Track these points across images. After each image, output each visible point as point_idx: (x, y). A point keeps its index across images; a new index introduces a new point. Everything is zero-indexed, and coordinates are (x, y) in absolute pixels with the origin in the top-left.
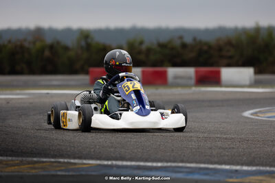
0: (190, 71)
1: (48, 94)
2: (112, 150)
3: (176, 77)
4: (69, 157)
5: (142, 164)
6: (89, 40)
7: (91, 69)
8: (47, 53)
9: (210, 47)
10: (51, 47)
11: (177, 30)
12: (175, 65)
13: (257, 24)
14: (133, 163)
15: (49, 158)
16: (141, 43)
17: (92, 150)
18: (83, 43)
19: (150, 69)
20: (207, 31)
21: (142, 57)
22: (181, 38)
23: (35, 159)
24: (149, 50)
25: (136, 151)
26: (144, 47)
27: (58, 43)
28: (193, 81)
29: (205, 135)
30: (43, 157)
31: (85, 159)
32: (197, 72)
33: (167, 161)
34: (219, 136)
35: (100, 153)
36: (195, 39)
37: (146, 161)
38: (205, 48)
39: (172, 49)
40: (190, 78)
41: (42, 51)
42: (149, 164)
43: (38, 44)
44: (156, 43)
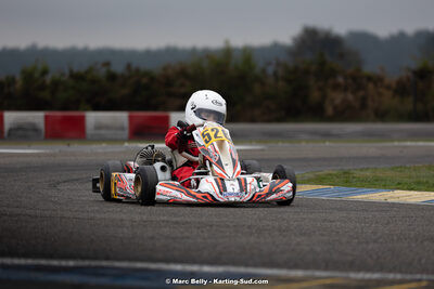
0: (122, 117)
3: (98, 127)
5: (43, 262)
9: (153, 79)
11: (100, 52)
12: (97, 108)
13: (227, 42)
14: (30, 261)
16: (45, 72)
19: (58, 114)
20: (148, 53)
21: (46, 95)
22: (107, 64)
24: (56, 84)
26: (48, 79)
28: (126, 133)
29: (145, 217)
32: (131, 118)
33: (83, 258)
34: (165, 218)
36: (129, 66)
37: (51, 257)
38: (145, 80)
39: (94, 81)
40: (122, 128)
42: (55, 263)
44: (67, 72)
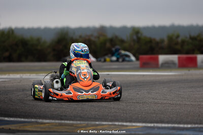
1: (108, 74)
2: (154, 115)
4: (122, 121)
6: (139, 35)
7: (141, 56)
8: (108, 45)
10: (111, 40)
14: (170, 125)
15: (108, 121)
16: (178, 37)
17: (140, 116)
18: (135, 37)
19: (184, 56)
21: (178, 47)
23: (97, 123)
24: (183, 42)
25: (172, 116)
26: (180, 40)
27: (116, 37)
30: (103, 121)
31: (134, 122)
33: (195, 124)
35: (145, 117)
37: (180, 123)
39: (201, 40)
41: (104, 43)
42: (181, 126)
43: (102, 39)
44: (188, 36)
